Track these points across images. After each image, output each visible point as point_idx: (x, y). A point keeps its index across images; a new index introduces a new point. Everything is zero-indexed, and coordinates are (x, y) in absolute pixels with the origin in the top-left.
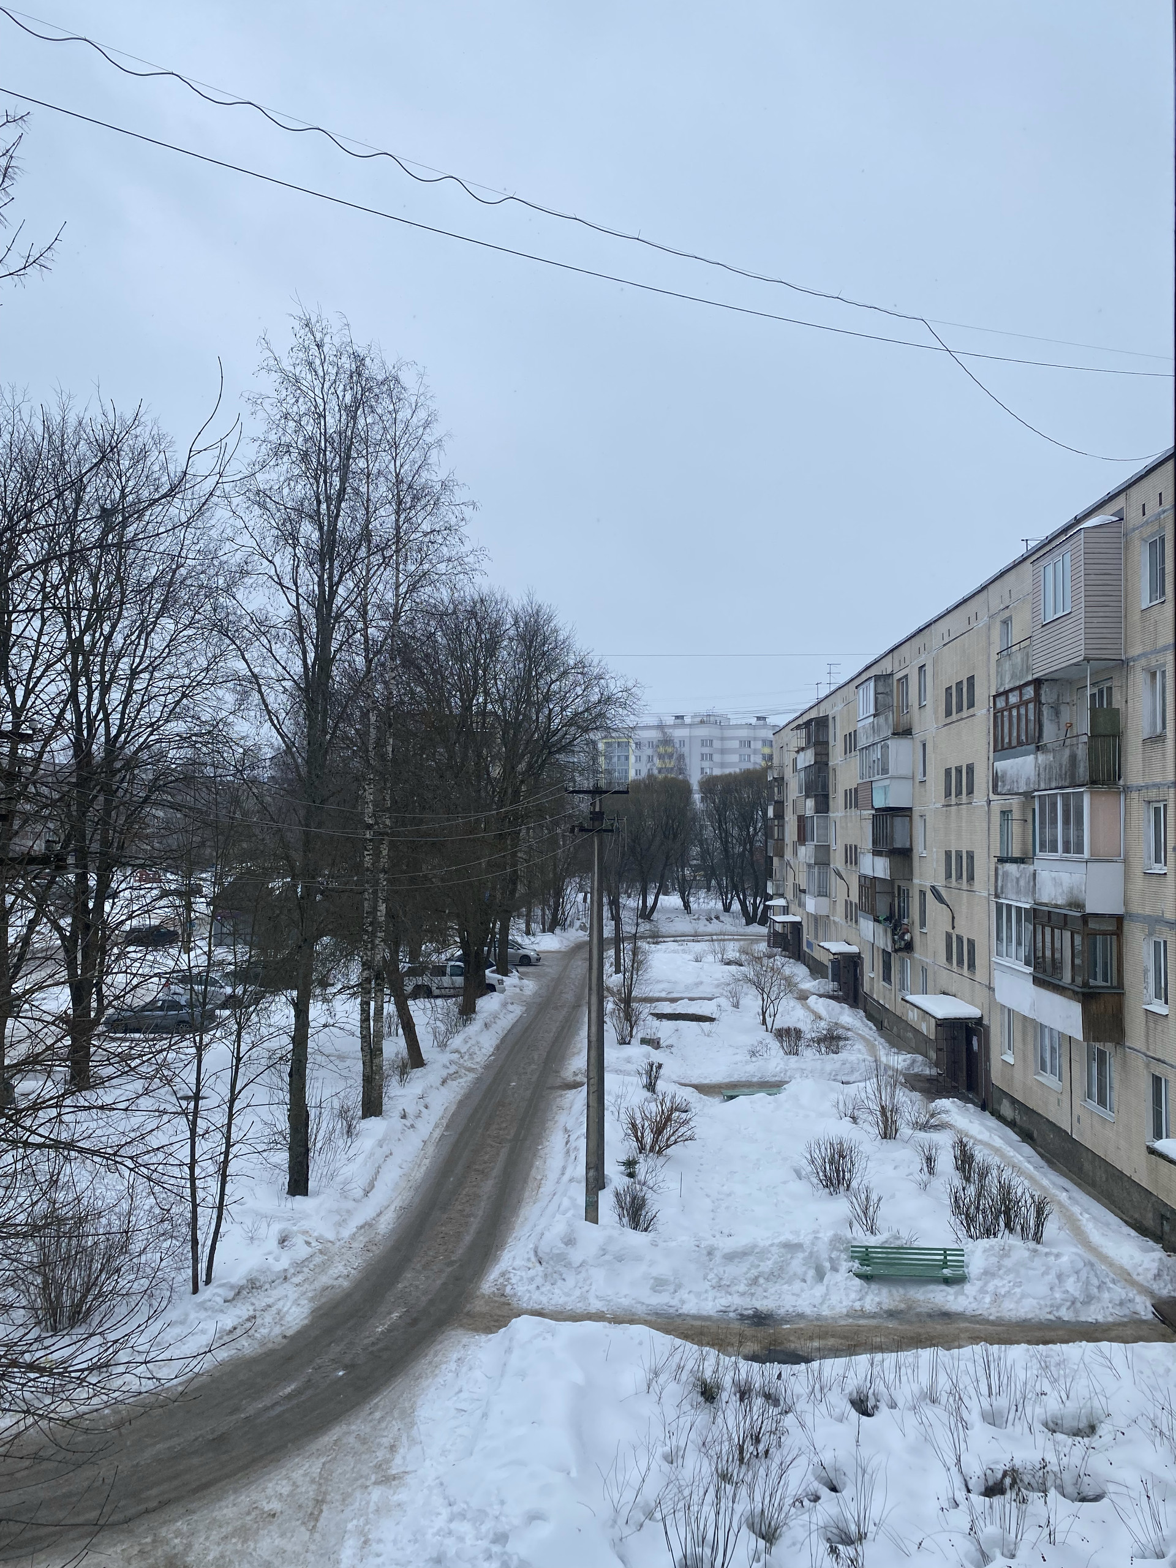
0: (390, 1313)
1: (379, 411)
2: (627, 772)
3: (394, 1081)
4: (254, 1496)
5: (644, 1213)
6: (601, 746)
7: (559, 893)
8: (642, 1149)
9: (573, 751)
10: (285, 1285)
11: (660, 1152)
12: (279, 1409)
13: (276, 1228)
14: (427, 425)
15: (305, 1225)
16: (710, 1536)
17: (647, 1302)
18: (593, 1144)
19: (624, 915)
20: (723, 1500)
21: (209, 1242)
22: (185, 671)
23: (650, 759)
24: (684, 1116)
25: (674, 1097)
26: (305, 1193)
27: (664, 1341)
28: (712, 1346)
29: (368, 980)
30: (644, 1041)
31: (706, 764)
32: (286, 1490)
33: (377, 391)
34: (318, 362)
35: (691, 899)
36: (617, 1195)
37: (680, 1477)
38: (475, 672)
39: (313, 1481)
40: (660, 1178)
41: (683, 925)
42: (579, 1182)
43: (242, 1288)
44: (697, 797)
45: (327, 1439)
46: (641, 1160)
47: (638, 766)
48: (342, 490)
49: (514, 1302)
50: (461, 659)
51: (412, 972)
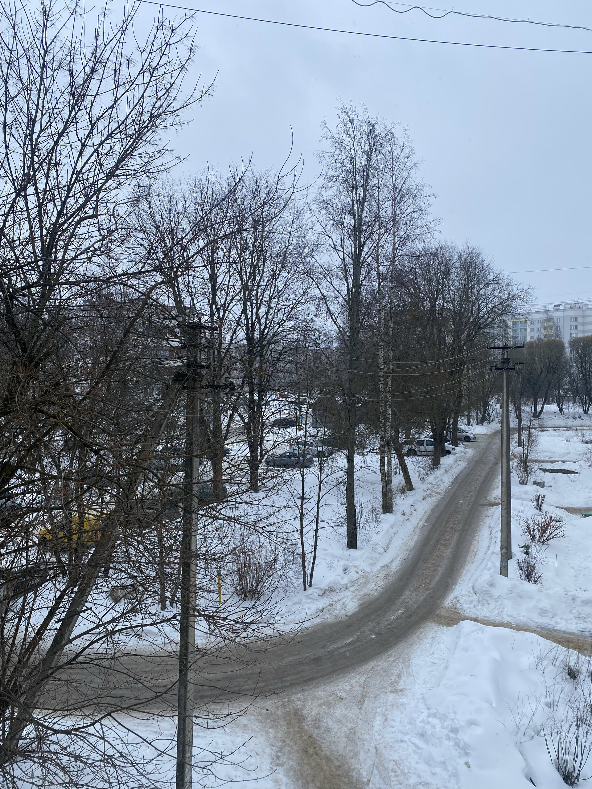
0: (398, 610)
1: (383, 152)
2: (525, 337)
3: (398, 496)
4: (333, 688)
5: (534, 574)
6: (510, 324)
7: (486, 404)
8: (533, 540)
9: (493, 327)
10: (347, 591)
11: (544, 542)
12: (344, 649)
13: (342, 563)
14: (409, 156)
15: (356, 563)
16: (573, 749)
17: (536, 620)
18: (505, 535)
19: (523, 415)
20: (580, 733)
21: (310, 567)
22: (293, 296)
23: (539, 330)
24: (558, 524)
25: (552, 514)
26: (355, 547)
27: (546, 644)
28: (575, 649)
29: (383, 446)
30: (535, 483)
31: (573, 331)
32: (348, 688)
33: (381, 141)
34: (351, 130)
35: (564, 407)
36: (519, 563)
37: (555, 716)
38: (437, 287)
39: (360, 686)
40: (544, 556)
41: (559, 421)
42: (497, 554)
43: (326, 590)
44: (568, 350)
45: (367, 667)
46: (533, 546)
47: (532, 334)
48: (365, 196)
49: (462, 612)
50: (429, 281)
51: (406, 443)
